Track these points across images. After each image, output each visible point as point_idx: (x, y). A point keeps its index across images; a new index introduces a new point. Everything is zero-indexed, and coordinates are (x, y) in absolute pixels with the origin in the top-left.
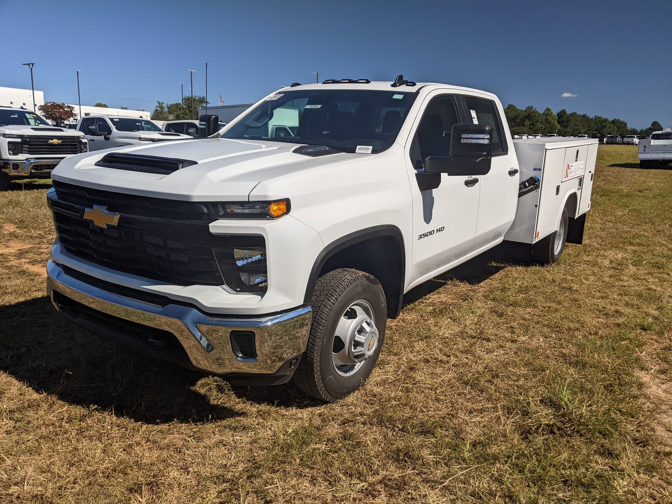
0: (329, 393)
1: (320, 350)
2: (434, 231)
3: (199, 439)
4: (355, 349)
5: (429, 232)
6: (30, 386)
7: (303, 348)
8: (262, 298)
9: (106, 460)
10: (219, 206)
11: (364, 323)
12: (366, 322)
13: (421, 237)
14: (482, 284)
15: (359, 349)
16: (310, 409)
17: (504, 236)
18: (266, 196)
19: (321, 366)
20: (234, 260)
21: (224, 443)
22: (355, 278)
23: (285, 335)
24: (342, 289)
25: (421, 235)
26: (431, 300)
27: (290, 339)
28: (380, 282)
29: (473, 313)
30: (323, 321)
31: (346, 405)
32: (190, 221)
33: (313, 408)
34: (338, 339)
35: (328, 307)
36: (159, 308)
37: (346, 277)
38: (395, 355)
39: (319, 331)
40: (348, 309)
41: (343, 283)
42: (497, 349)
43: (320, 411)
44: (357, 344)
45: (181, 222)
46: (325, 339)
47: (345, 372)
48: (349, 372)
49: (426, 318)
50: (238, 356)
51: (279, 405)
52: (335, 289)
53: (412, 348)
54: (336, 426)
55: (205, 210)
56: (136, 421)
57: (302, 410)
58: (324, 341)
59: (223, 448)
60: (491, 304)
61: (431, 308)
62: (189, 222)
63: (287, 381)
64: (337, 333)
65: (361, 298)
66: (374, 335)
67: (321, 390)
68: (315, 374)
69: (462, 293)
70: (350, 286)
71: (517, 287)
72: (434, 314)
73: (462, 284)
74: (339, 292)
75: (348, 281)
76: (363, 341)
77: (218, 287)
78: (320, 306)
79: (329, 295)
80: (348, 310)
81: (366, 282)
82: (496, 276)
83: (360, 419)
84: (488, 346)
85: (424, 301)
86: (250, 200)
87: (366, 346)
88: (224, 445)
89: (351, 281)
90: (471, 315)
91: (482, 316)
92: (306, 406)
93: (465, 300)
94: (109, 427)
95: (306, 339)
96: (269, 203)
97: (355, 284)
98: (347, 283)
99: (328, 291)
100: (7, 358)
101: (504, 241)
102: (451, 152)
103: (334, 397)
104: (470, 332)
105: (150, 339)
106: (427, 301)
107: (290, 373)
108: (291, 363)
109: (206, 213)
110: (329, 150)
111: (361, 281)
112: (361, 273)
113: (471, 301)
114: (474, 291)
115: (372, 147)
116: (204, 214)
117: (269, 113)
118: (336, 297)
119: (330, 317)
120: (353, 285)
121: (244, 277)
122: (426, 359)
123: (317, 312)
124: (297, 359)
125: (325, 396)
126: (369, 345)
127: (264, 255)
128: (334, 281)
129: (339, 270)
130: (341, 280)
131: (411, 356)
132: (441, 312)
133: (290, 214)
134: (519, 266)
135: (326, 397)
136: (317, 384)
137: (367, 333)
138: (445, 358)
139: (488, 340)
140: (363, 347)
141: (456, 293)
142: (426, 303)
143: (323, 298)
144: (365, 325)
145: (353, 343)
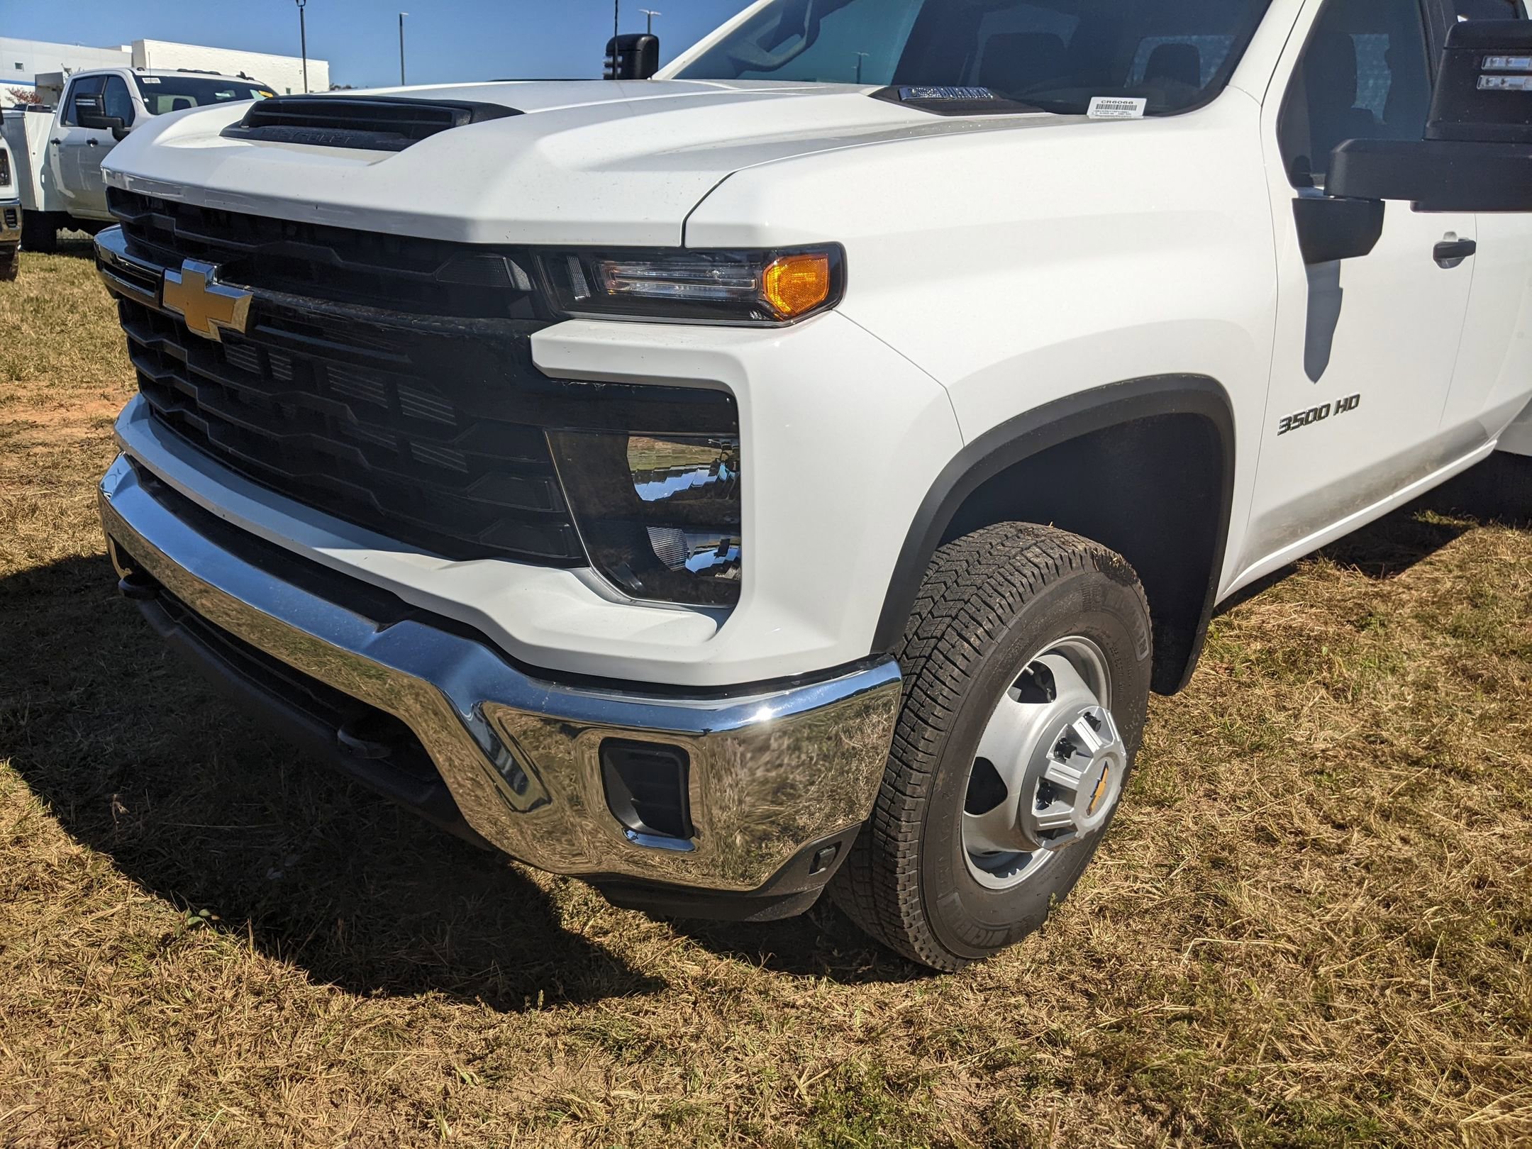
0: (942, 946)
1: (921, 809)
2: (1328, 406)
3: (495, 1077)
4: (1042, 807)
5: (1315, 410)
6: (54, 814)
7: (863, 797)
8: (719, 627)
9: (182, 1127)
10: (574, 265)
11: (1082, 719)
12: (1088, 716)
13: (1289, 424)
14: (1403, 576)
15: (1058, 809)
16: (875, 989)
17: (1500, 439)
18: (750, 229)
19: (920, 862)
20: (628, 479)
21: (574, 1109)
22: (1059, 562)
23: (809, 739)
24: (1011, 600)
25: (1289, 419)
26: (1254, 620)
27: (825, 757)
28: (1139, 576)
29: (1393, 670)
30: (938, 711)
31: (998, 988)
32: (468, 321)
33: (887, 985)
34: (985, 767)
35: (960, 661)
36: (369, 630)
37: (1029, 555)
38: (1159, 804)
39: (922, 743)
40: (1026, 667)
41: (1017, 578)
42: (1502, 811)
43: (908, 1003)
44: (1050, 792)
45: (435, 322)
46: (941, 776)
47: (1000, 871)
48: (1014, 873)
49: (1244, 679)
50: (627, 828)
51: (770, 966)
52: (988, 600)
53: (1210, 782)
54: (964, 1076)
55: (523, 280)
56: (316, 979)
57: (848, 990)
58: (939, 782)
59: (569, 1129)
60: (1448, 645)
61: (1258, 646)
62: (461, 324)
63: (799, 911)
64: (984, 749)
65: (1075, 630)
66: (1110, 761)
67: (916, 939)
68: (899, 888)
69: (1349, 604)
70: (1038, 591)
71: (1517, 593)
72: (1271, 666)
73: (1343, 575)
74: (1000, 611)
75: (1036, 571)
76: (1072, 783)
77: (566, 575)
78: (929, 658)
79: (964, 617)
80: (1025, 671)
81: (1096, 577)
82: (1445, 554)
83: (1053, 1062)
84: (1470, 799)
85: (1236, 623)
86: (689, 244)
87: (1082, 800)
88: (575, 1117)
89: (1045, 571)
90: (1390, 678)
91: (1427, 685)
92: (865, 979)
93: (1363, 627)
94: (229, 994)
95: (880, 761)
96: (760, 257)
97: (1060, 581)
98: (1032, 580)
99: (960, 605)
100: (23, 718)
101: (1496, 454)
102: (1434, 124)
103: (957, 957)
104: (1402, 743)
105: (340, 733)
106: (1244, 623)
107: (812, 887)
108: (817, 857)
109: (525, 293)
110: (994, 101)
111: (1081, 572)
112: (1082, 544)
113: (1381, 631)
114: (1385, 597)
115: (1144, 101)
116: (519, 293)
117: (806, 24)
118: (988, 626)
119: (962, 698)
120: (1052, 587)
121: (661, 540)
122: (1263, 829)
123: (919, 676)
124: (838, 846)
125: (928, 957)
126: (1093, 796)
127: (734, 463)
128: (983, 569)
129: (1005, 528)
130: (1008, 567)
131: (1211, 816)
132: (1291, 661)
133: (842, 307)
134: (1512, 528)
135: (933, 958)
136: (906, 920)
137: (1089, 755)
138: (1328, 834)
139: (1466, 776)
140: (1072, 804)
141: (1330, 600)
142: (1240, 629)
143: (944, 627)
144: (1082, 727)
145: (1038, 787)
